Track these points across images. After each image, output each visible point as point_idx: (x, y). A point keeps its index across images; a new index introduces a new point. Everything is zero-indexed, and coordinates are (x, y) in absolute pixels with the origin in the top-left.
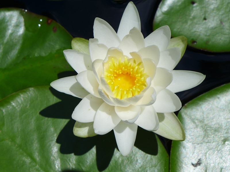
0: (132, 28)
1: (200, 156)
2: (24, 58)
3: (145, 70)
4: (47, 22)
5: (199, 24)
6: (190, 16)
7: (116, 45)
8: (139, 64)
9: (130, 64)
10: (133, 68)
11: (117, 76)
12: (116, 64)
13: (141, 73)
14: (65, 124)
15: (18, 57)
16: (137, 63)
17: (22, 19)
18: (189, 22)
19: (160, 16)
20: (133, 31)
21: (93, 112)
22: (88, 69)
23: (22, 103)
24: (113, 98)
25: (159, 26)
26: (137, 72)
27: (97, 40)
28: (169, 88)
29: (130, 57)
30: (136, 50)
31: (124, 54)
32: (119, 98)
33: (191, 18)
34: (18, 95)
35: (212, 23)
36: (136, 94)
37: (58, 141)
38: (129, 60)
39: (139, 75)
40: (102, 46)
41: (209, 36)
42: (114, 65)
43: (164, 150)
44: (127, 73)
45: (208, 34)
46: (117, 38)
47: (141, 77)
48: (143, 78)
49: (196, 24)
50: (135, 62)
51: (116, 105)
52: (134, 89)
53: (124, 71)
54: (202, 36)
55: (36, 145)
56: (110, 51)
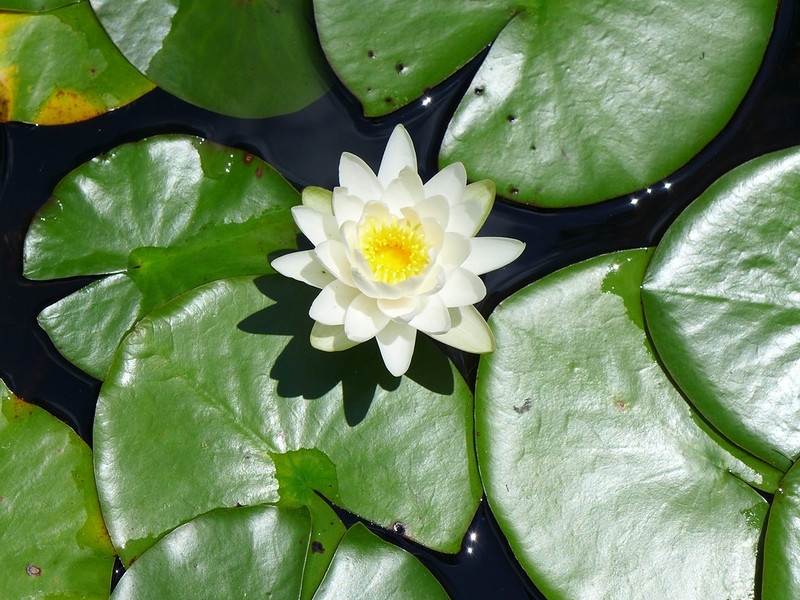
0: (403, 167)
1: (529, 394)
2: (204, 228)
3: (427, 237)
4: (245, 158)
5: (523, 158)
6: (505, 143)
7: (377, 196)
8: (416, 228)
9: (401, 227)
10: (406, 235)
11: (381, 249)
12: (379, 229)
13: (419, 242)
14: (286, 343)
15: (192, 226)
16: (413, 227)
17: (196, 155)
18: (505, 155)
19: (451, 144)
20: (404, 172)
21: (340, 311)
22: (329, 239)
23: (204, 308)
24: (376, 283)
25: (448, 162)
26: (413, 242)
27: (345, 189)
28: (466, 265)
29: (402, 217)
30: (410, 203)
31: (391, 212)
32: (385, 280)
33: (507, 146)
34: (196, 294)
35: (547, 154)
36: (413, 275)
37: (273, 375)
38: (399, 221)
39: (417, 246)
40: (354, 199)
41: (540, 178)
42: (375, 231)
43: (465, 385)
44: (396, 245)
45: (538, 176)
46: (379, 185)
47: (420, 248)
48: (423, 251)
49: (517, 157)
50: (409, 224)
51: (380, 296)
52: (409, 269)
53: (390, 241)
54: (528, 179)
55: (233, 384)
56: (368, 207)
